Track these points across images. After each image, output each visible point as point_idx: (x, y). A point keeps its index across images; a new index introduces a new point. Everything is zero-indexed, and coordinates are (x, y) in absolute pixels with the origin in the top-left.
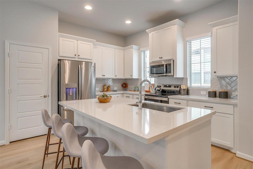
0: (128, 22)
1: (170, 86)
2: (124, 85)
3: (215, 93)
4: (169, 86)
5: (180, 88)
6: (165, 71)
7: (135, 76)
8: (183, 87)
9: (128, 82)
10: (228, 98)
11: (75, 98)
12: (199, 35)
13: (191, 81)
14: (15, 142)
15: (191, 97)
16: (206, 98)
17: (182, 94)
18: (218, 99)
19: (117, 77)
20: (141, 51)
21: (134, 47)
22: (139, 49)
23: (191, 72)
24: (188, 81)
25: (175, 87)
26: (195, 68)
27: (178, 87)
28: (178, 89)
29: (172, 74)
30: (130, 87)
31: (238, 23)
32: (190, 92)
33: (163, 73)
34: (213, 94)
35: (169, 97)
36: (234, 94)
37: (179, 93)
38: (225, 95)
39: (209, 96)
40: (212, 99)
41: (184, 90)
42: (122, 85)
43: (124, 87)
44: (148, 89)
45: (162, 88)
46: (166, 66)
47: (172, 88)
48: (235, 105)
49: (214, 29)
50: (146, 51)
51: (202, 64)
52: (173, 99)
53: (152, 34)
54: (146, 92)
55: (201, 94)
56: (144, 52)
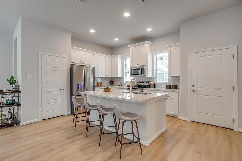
1: (143, 83)
2: (111, 82)
3: (170, 86)
4: (143, 82)
5: (150, 83)
6: (141, 73)
7: (120, 76)
8: (152, 83)
9: (114, 80)
10: (176, 89)
11: (82, 91)
13: (156, 79)
14: (45, 120)
15: (156, 89)
16: (165, 89)
17: (151, 87)
18: (171, 90)
19: (107, 77)
20: (124, 59)
21: (119, 56)
22: (122, 57)
23: (156, 74)
24: (155, 79)
25: (147, 83)
26: (159, 71)
27: (148, 83)
28: (149, 84)
29: (145, 75)
30: (115, 83)
31: (180, 47)
32: (156, 86)
33: (139, 74)
34: (169, 87)
35: (143, 89)
36: (180, 87)
37: (149, 86)
38: (175, 87)
39: (167, 88)
40: (169, 90)
41: (152, 84)
42: (110, 82)
43: (112, 84)
44: (129, 85)
45: (139, 84)
46: (141, 70)
47: (145, 84)
48: (179, 92)
49: (169, 49)
50: (127, 59)
51: (163, 69)
52: (145, 90)
53: (132, 49)
54: (128, 86)
55: (163, 87)
56: (126, 59)
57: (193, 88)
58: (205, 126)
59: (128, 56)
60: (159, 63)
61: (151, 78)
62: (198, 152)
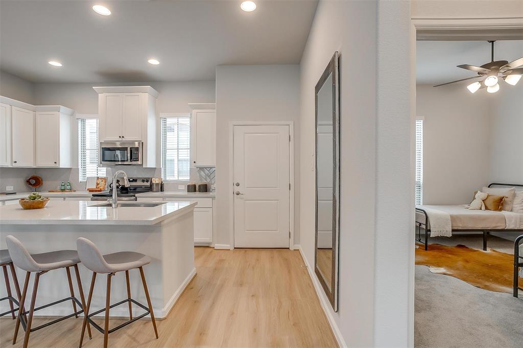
0: (55, 64)
1: (135, 180)
2: (33, 182)
3: (195, 186)
4: (133, 180)
5: (151, 182)
6: (129, 158)
7: (64, 163)
8: (155, 181)
10: (207, 192)
12: (177, 113)
13: (165, 172)
15: (166, 193)
16: (186, 193)
17: (155, 190)
18: (197, 194)
19: (20, 164)
20: (78, 119)
21: (63, 109)
22: (72, 115)
23: (165, 160)
24: (162, 173)
25: (143, 181)
26: (171, 155)
27: (147, 181)
28: (148, 184)
29: (141, 163)
31: (215, 111)
32: (165, 187)
33: (126, 159)
34: (192, 188)
35: (136, 195)
36: (212, 187)
37: (150, 189)
38: (205, 188)
39: (188, 191)
40: (192, 194)
41: (157, 184)
42: (28, 181)
43: (34, 185)
44: (94, 187)
46: (131, 151)
47: (139, 183)
48: (213, 198)
49: (194, 111)
50: (87, 121)
51: (179, 150)
52: (142, 198)
53: (105, 96)
54: (90, 191)
55: (179, 188)
56: (83, 121)
57: (237, 189)
58: (255, 251)
59: (93, 113)
60: (171, 138)
61: (153, 170)
62: (252, 296)
